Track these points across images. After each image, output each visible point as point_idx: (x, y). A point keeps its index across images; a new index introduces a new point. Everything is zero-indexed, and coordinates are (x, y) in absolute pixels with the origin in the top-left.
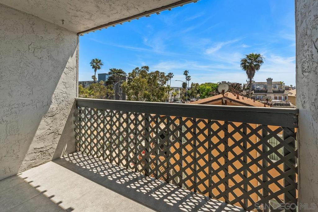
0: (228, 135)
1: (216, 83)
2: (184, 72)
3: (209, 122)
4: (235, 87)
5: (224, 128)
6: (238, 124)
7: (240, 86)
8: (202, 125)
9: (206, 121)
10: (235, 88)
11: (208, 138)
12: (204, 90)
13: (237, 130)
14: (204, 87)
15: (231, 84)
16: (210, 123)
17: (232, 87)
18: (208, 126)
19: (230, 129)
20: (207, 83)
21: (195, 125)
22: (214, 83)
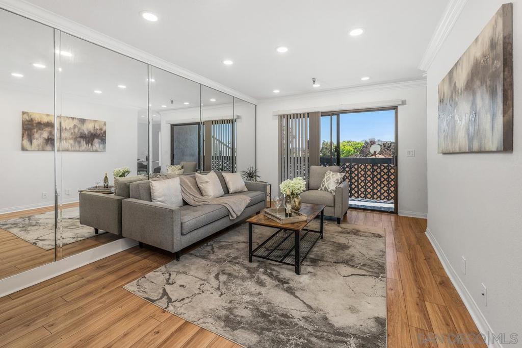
0: (381, 171)
1: (360, 142)
3: (373, 165)
4: (389, 147)
5: (380, 167)
6: (386, 165)
8: (369, 167)
10: (388, 150)
13: (385, 167)
15: (383, 143)
17: (385, 147)
18: (372, 167)
19: (383, 168)
21: (366, 167)
22: (357, 141)
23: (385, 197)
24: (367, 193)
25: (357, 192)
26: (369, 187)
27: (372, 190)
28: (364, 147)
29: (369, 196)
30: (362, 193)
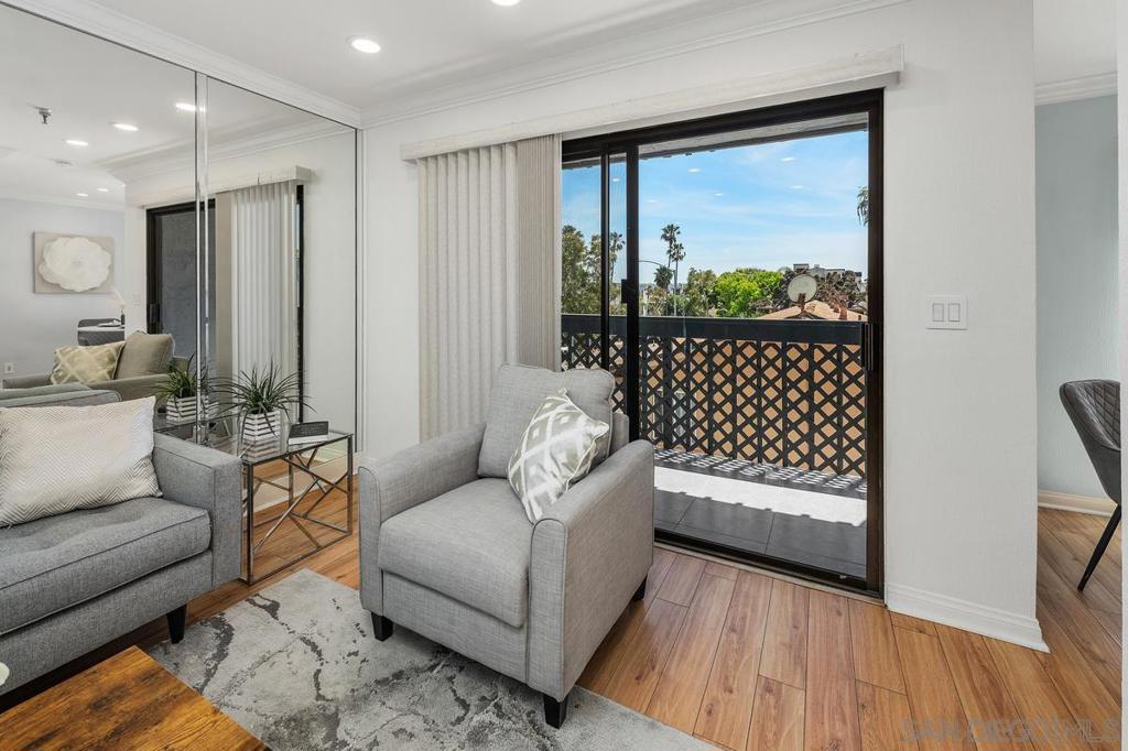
0: (814, 366)
1: (775, 271)
2: (664, 230)
3: (784, 346)
4: (840, 283)
5: (809, 355)
6: (829, 347)
7: (857, 279)
8: (771, 353)
9: (779, 344)
10: (837, 288)
11: (782, 373)
12: (732, 295)
13: (828, 356)
14: (733, 285)
15: (826, 273)
16: (786, 348)
17: (830, 282)
18: (782, 353)
19: (818, 356)
20: (741, 272)
21: (760, 352)
22: (768, 270)
23: (828, 462)
24: (764, 443)
25: (731, 438)
26: (771, 423)
27: (782, 434)
28: (782, 282)
29: (771, 453)
30: (749, 440)
